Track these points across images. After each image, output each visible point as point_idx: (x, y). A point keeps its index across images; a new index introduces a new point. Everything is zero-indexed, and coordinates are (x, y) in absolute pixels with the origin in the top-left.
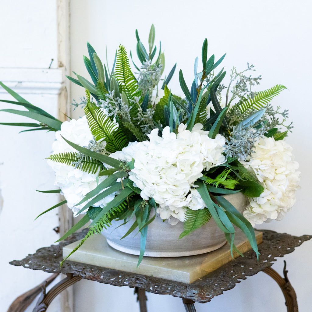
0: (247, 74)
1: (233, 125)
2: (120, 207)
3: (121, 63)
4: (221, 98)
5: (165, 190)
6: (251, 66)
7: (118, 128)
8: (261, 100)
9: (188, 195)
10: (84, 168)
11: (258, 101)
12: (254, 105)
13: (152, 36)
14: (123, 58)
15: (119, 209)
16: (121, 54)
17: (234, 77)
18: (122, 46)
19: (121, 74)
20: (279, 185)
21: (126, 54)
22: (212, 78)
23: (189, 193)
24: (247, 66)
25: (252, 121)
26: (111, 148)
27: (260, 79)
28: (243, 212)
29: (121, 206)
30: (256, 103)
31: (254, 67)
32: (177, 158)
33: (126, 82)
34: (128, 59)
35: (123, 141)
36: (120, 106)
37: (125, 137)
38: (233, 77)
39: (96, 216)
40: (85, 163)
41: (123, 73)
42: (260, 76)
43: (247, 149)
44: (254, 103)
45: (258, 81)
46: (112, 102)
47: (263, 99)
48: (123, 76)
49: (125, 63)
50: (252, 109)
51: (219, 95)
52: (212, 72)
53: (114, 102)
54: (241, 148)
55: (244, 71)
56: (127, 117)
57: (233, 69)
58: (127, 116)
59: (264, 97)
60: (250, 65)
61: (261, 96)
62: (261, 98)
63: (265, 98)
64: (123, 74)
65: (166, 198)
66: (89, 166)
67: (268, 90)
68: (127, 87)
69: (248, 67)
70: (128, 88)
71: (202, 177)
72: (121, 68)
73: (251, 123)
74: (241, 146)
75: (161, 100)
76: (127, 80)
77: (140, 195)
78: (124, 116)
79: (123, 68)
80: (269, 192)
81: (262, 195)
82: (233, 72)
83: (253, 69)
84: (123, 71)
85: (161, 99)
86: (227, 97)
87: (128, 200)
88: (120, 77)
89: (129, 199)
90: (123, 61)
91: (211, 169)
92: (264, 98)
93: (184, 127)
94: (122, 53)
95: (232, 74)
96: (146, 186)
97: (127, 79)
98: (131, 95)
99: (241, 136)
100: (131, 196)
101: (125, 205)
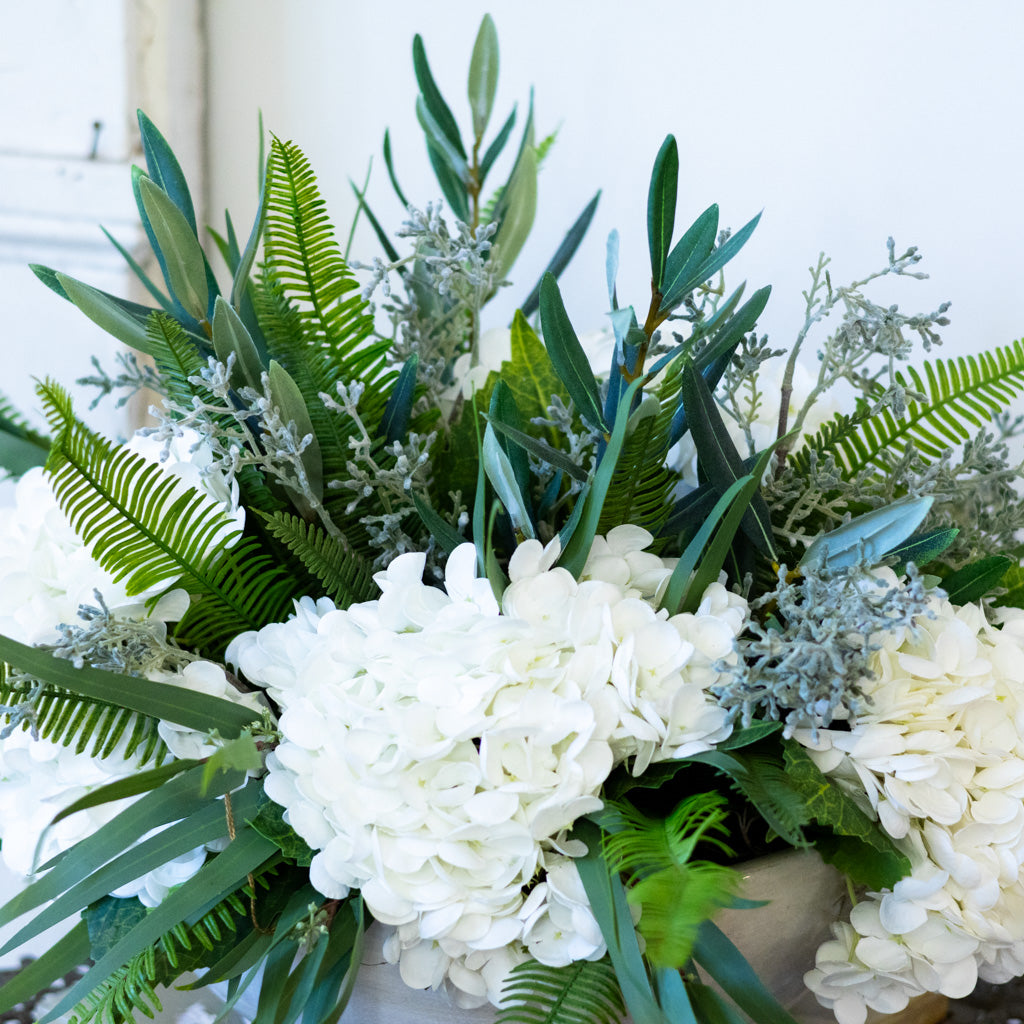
0: (884, 294)
1: (802, 529)
2: (211, 924)
3: (290, 218)
4: (755, 398)
5: (418, 866)
6: (905, 252)
7: (241, 535)
8: (958, 401)
9: (533, 886)
10: (57, 730)
11: (947, 407)
12: (923, 422)
13: (485, 68)
14: (295, 198)
15: (203, 934)
16: (286, 175)
17: (823, 302)
18: (283, 143)
19: (293, 265)
20: (991, 845)
21: (312, 179)
22: (714, 304)
23: (541, 877)
24: (888, 255)
25: (870, 540)
26: (218, 615)
27: (943, 322)
28: (816, 950)
29: (213, 923)
30: (935, 413)
31: (917, 259)
32: (489, 712)
33: (319, 301)
34: (322, 202)
35: (275, 587)
36: (256, 432)
37: (280, 570)
38: (818, 301)
39: (112, 945)
40: (67, 702)
41: (304, 259)
42: (944, 308)
43: (831, 687)
44: (927, 413)
45: (935, 328)
46: (219, 410)
47: (969, 395)
48: (304, 274)
49: (310, 216)
50: (907, 449)
51: (749, 383)
52: (715, 281)
53: (230, 409)
54: (798, 681)
55: (875, 276)
56: (294, 477)
57: (820, 268)
58: (295, 474)
59: (978, 384)
60: (899, 254)
61: (961, 382)
62: (962, 388)
63: (980, 390)
64: (302, 263)
65: (420, 904)
66: (81, 716)
67: (998, 350)
68: (325, 320)
69: (892, 257)
70: (329, 325)
71: (598, 814)
72: (291, 238)
73: (868, 550)
74: (798, 672)
75: (492, 381)
76: (325, 292)
77: (307, 870)
78: (281, 473)
79: (300, 241)
80: (939, 878)
81: (905, 885)
82: (816, 279)
83: (912, 268)
84: (300, 254)
85: (493, 374)
86: (786, 392)
87: (249, 892)
88: (293, 276)
89: (256, 884)
90: (297, 210)
91: (655, 769)
92: (973, 390)
93: (540, 557)
94: (288, 171)
95: (815, 288)
96: (336, 835)
97: (323, 288)
98: (344, 359)
99: (809, 617)
100: (268, 868)
101: (234, 914)
